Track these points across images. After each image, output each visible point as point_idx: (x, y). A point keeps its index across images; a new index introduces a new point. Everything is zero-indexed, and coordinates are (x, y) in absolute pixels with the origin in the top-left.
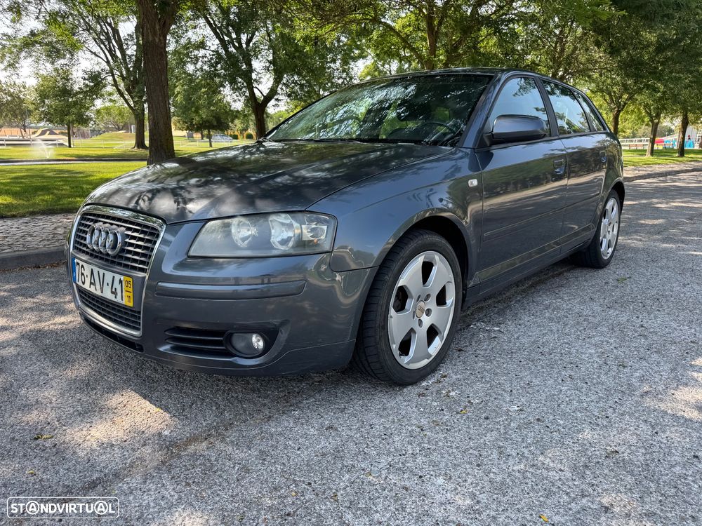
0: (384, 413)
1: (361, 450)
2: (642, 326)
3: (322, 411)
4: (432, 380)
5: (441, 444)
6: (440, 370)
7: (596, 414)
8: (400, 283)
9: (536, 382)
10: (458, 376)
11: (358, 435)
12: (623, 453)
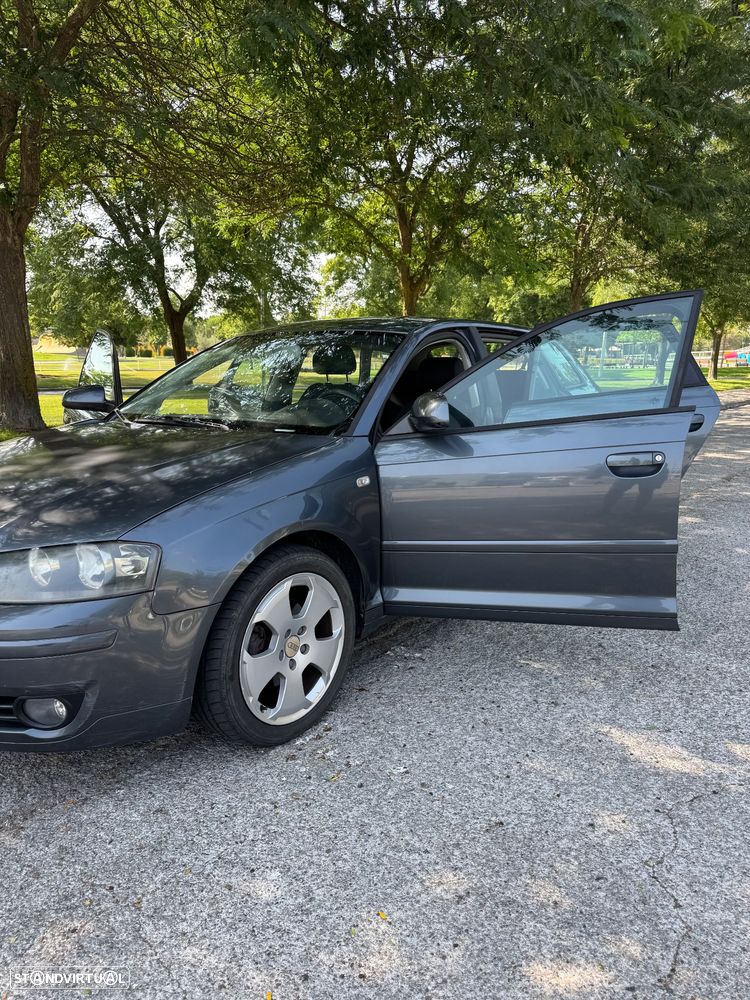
0: (233, 787)
1: (190, 838)
2: (600, 645)
3: (156, 787)
4: (311, 736)
5: (292, 824)
6: (325, 721)
7: (496, 773)
8: (257, 618)
9: (440, 731)
10: (346, 729)
11: (191, 819)
12: (508, 824)
